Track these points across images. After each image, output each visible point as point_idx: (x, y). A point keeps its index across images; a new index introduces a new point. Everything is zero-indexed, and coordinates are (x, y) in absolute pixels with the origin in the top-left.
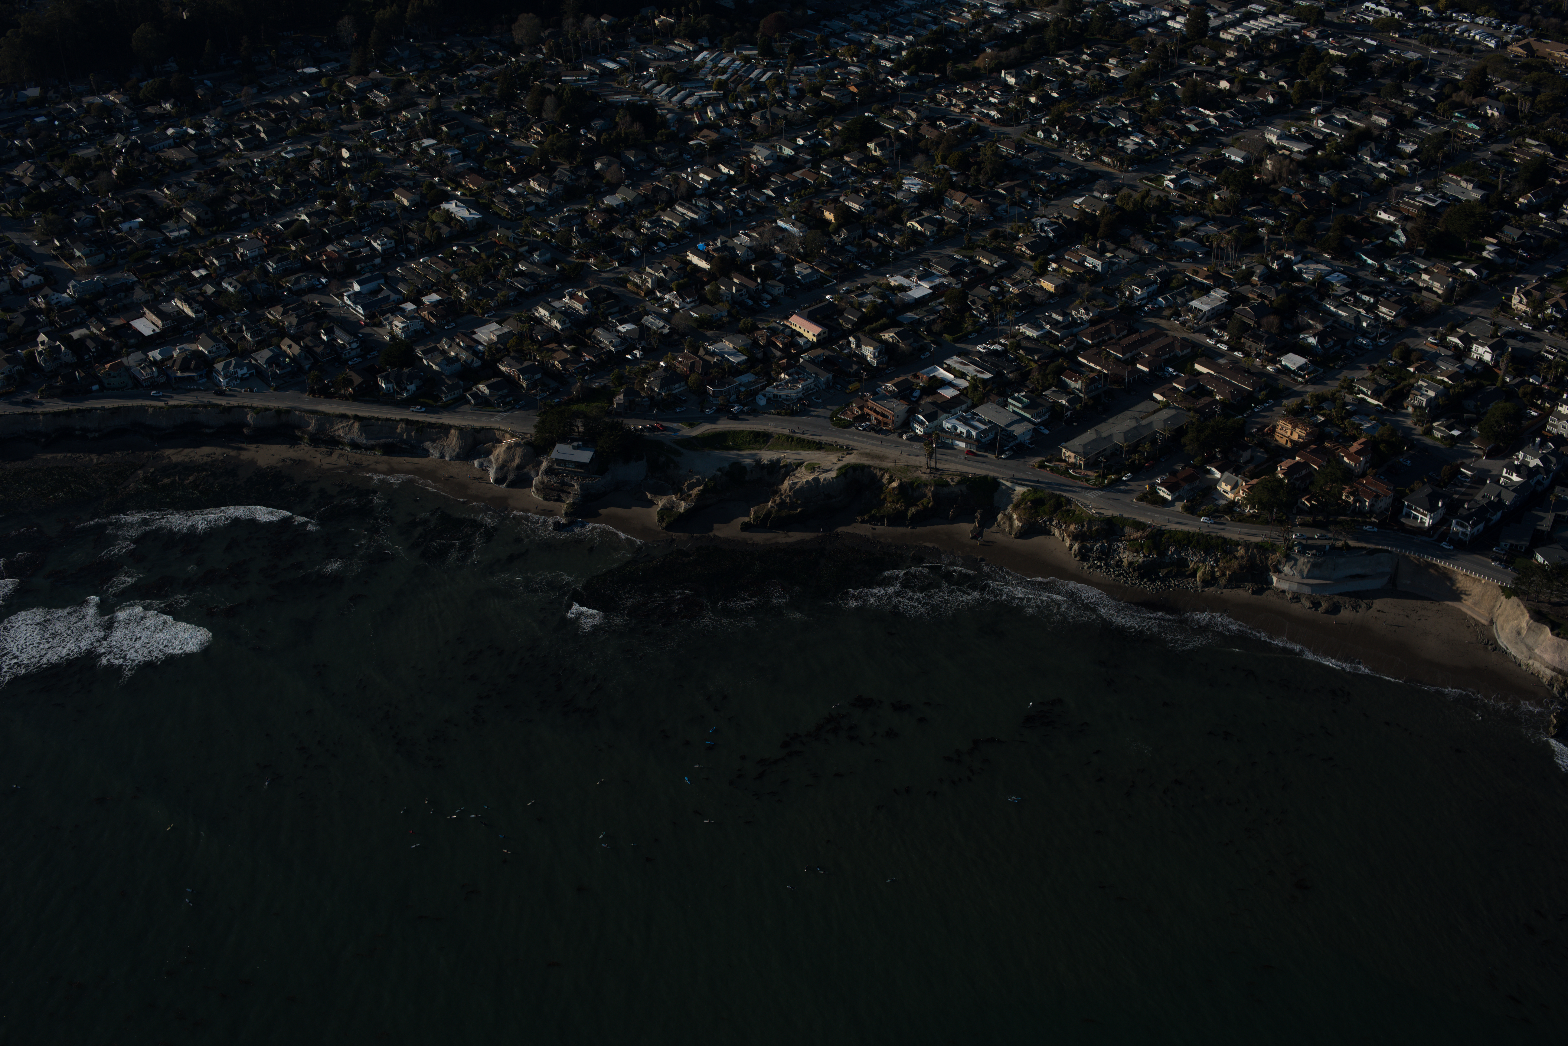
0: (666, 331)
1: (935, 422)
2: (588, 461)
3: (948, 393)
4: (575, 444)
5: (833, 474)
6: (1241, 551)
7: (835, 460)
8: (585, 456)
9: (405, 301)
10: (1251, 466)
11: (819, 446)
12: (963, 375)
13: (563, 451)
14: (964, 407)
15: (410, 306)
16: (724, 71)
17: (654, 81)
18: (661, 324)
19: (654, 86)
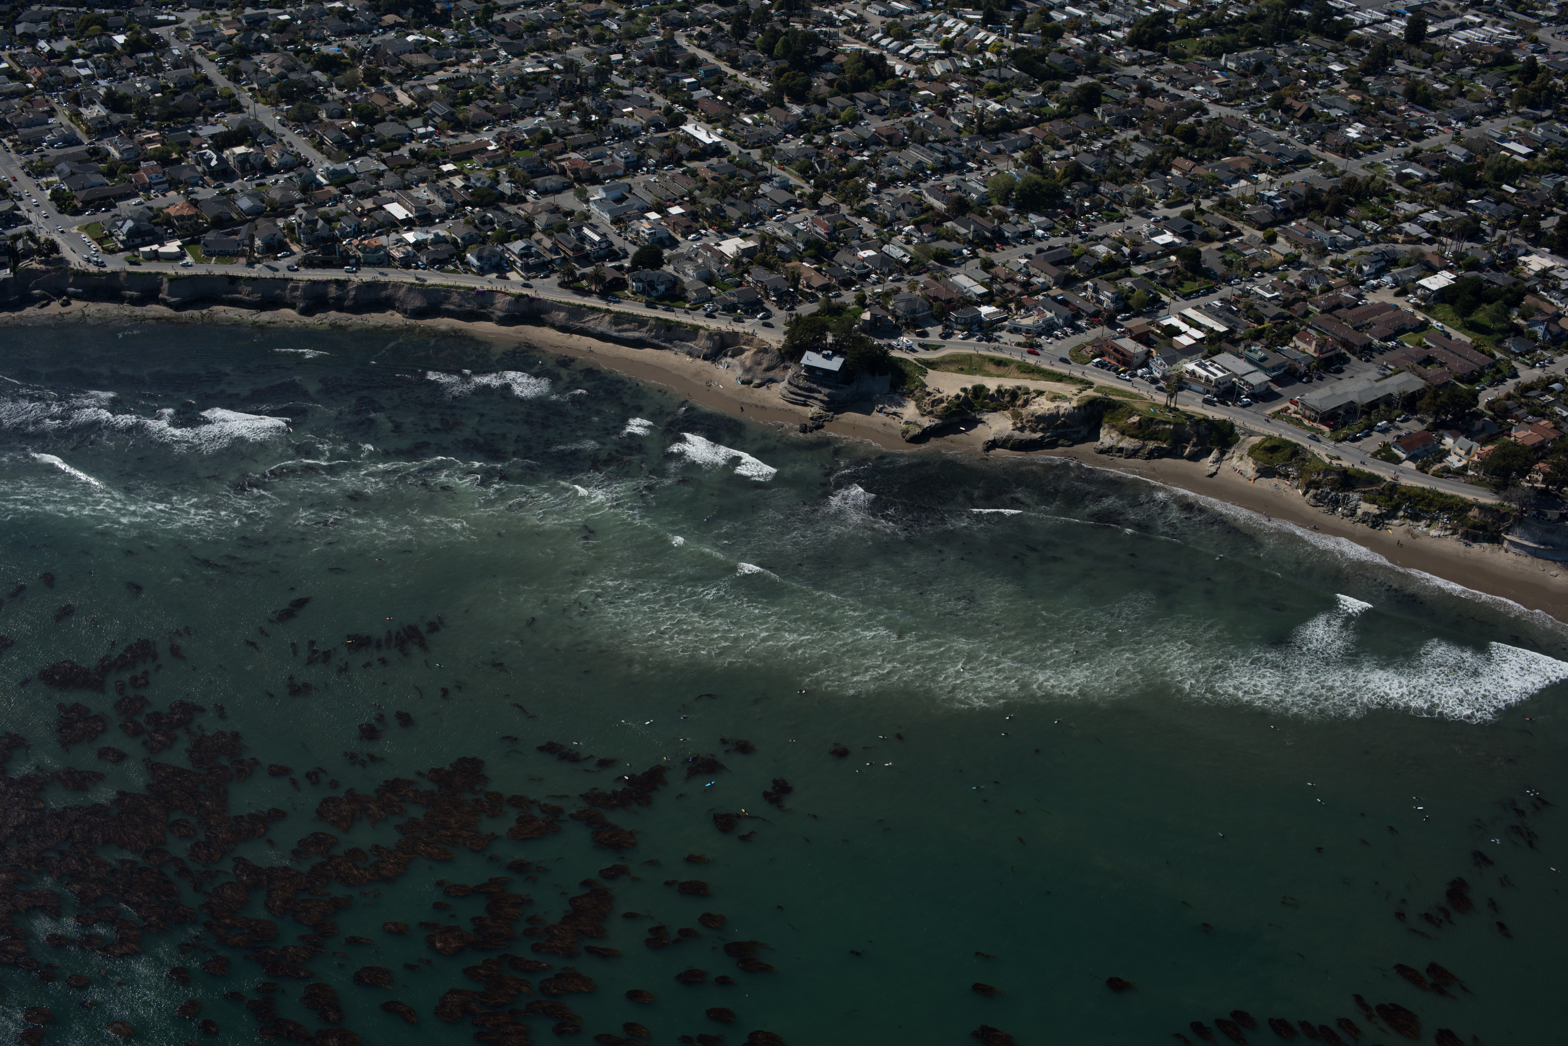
0: (906, 260)
1: (1174, 366)
2: (837, 369)
3: (1185, 341)
4: (825, 352)
5: (1074, 404)
6: (1474, 512)
7: (1076, 392)
8: (835, 364)
9: (649, 210)
10: (1483, 436)
11: (1060, 378)
12: (1198, 326)
13: (812, 359)
14: (1200, 355)
15: (653, 216)
16: (948, 31)
17: (880, 35)
18: (902, 253)
19: (880, 39)
